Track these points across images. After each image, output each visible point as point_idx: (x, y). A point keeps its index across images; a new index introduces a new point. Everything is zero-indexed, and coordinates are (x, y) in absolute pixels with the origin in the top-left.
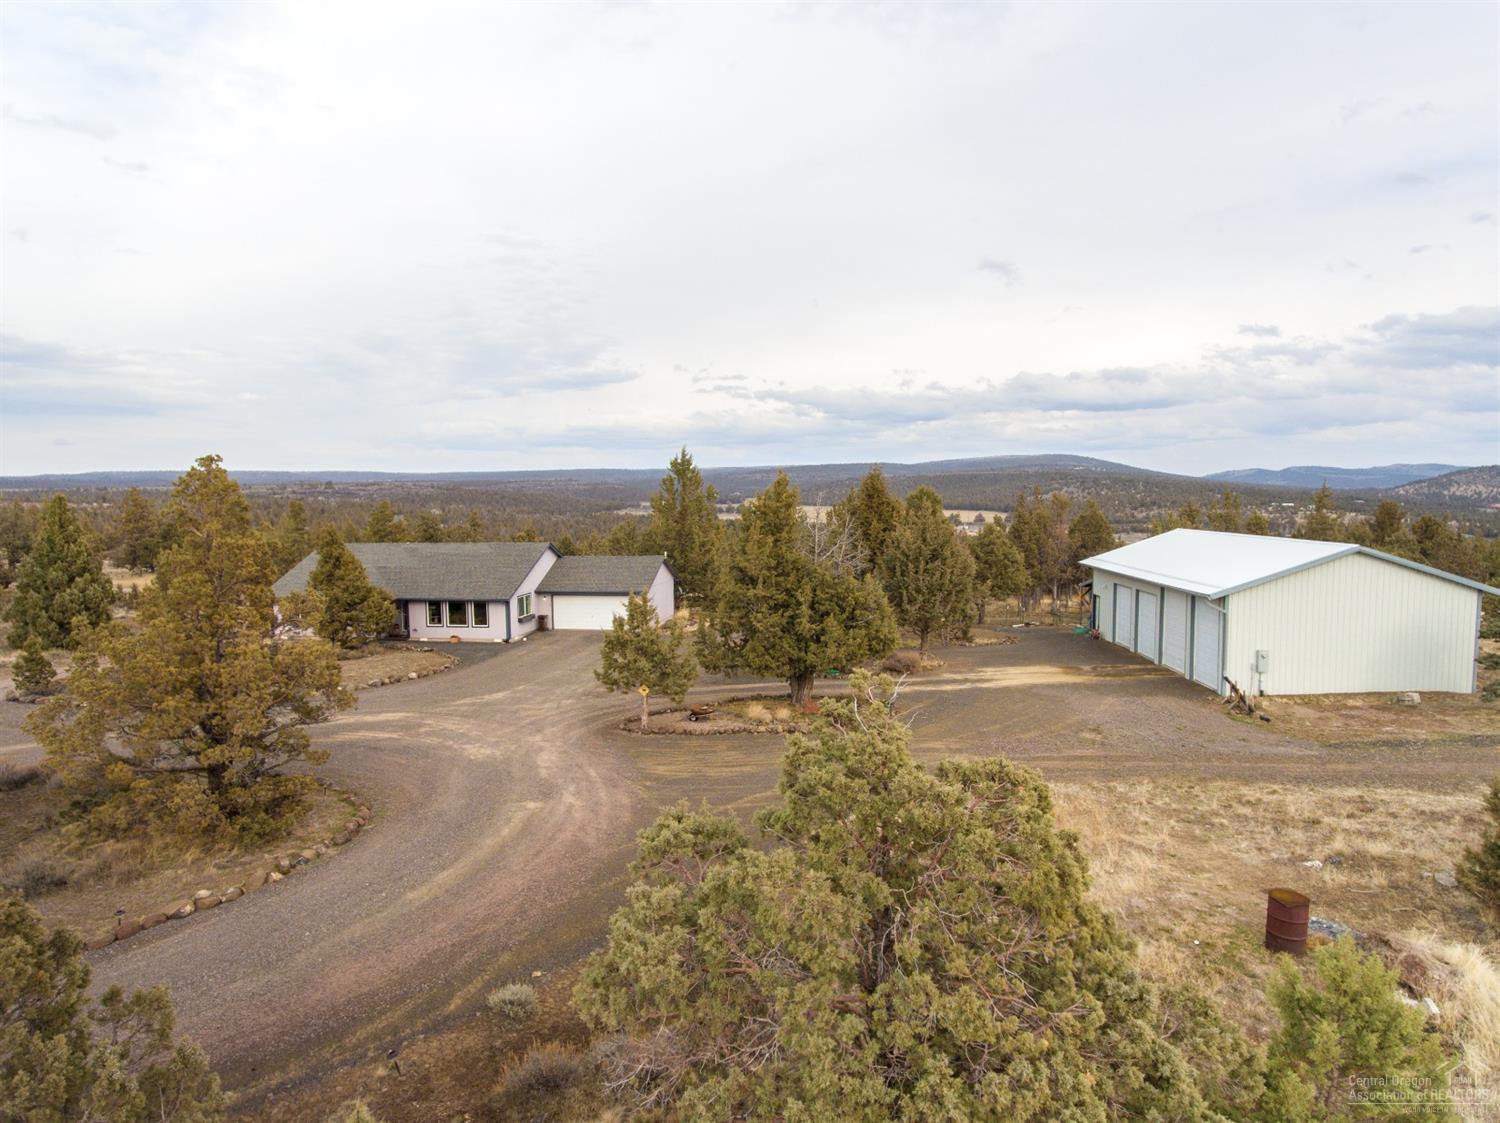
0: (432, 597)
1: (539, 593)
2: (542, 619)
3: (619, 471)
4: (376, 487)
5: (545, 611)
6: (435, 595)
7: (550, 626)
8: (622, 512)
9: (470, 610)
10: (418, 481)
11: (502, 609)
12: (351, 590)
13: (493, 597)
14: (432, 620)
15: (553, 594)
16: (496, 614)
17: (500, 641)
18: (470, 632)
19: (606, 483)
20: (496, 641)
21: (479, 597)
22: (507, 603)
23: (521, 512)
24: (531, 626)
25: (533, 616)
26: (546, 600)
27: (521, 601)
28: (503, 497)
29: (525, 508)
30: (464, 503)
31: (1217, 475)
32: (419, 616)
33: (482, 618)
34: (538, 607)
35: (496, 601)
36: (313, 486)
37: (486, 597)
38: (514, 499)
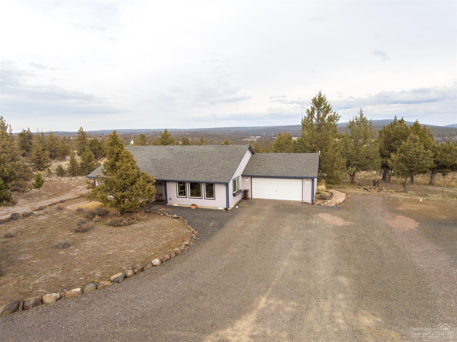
0: (180, 179)
1: (243, 176)
2: (246, 192)
3: (243, 127)
4: (173, 133)
5: (247, 187)
6: (182, 178)
7: (250, 196)
8: (245, 140)
9: (203, 189)
10: (185, 131)
11: (224, 188)
12: (124, 176)
13: (218, 180)
14: (180, 193)
15: (252, 177)
16: (220, 191)
17: (222, 209)
18: (203, 202)
19: (239, 131)
20: (219, 208)
21: (209, 180)
22: (227, 185)
23: (215, 140)
24: (239, 197)
25: (240, 191)
26: (248, 180)
27: (234, 182)
28: (209, 135)
29: (216, 139)
30: (198, 137)
31: (450, 126)
32: (172, 190)
33: (211, 194)
34: (244, 185)
35: (220, 183)
36: (156, 133)
37: (214, 180)
38: (213, 136)
